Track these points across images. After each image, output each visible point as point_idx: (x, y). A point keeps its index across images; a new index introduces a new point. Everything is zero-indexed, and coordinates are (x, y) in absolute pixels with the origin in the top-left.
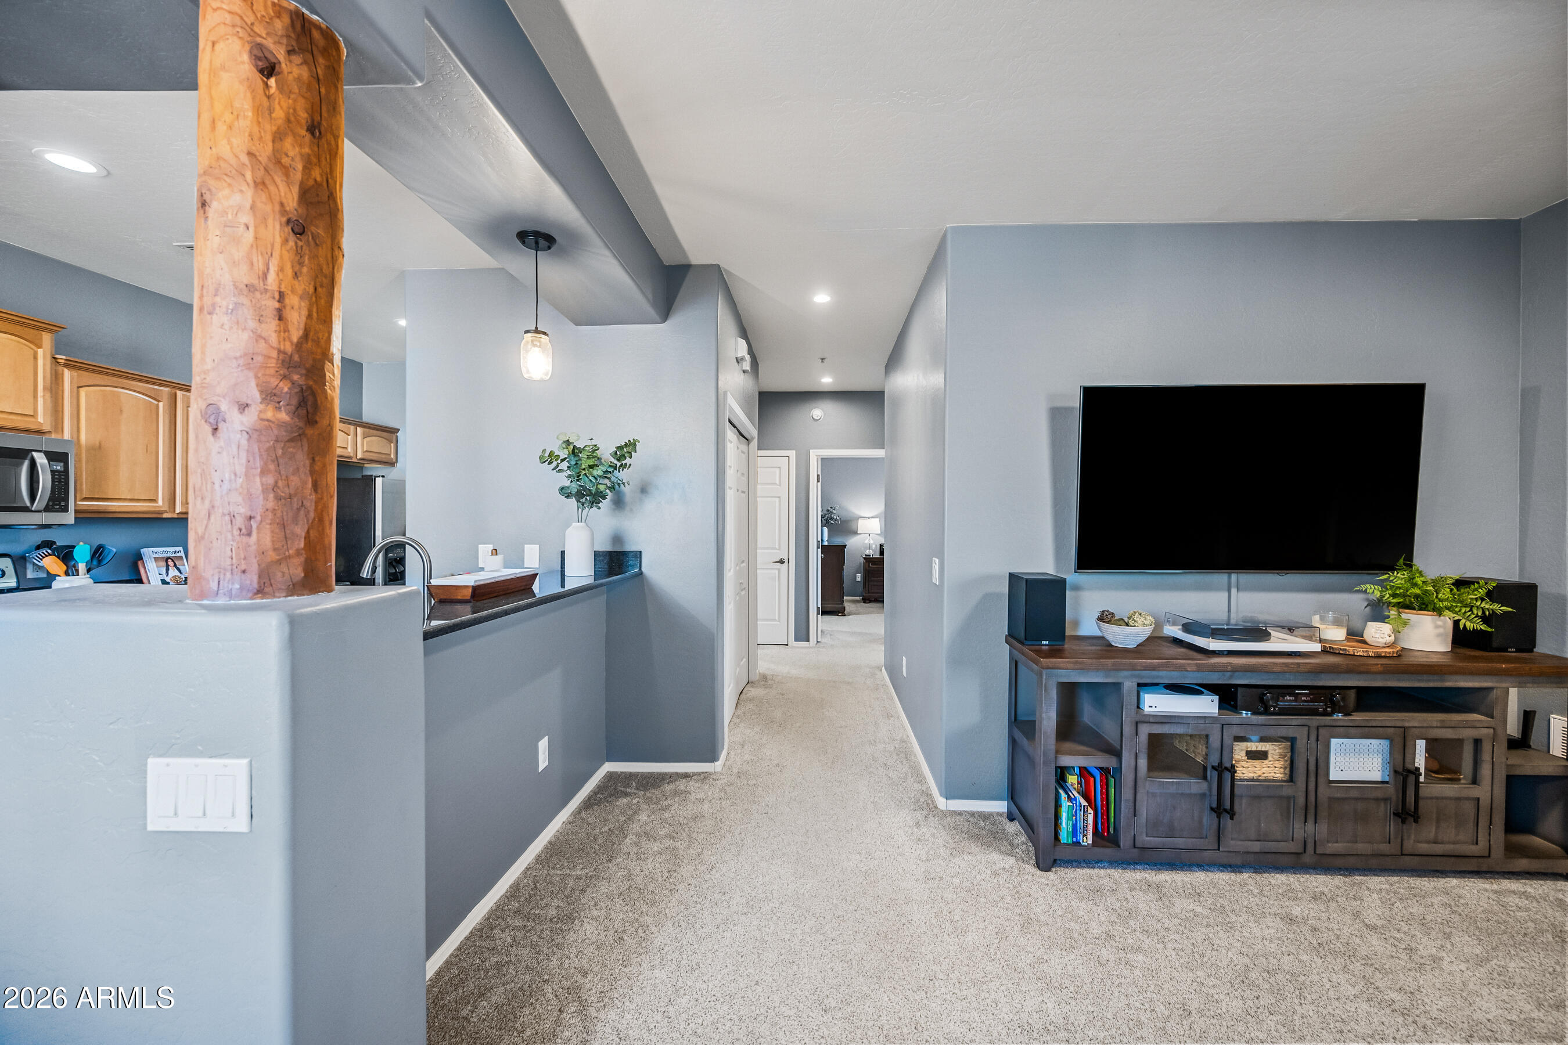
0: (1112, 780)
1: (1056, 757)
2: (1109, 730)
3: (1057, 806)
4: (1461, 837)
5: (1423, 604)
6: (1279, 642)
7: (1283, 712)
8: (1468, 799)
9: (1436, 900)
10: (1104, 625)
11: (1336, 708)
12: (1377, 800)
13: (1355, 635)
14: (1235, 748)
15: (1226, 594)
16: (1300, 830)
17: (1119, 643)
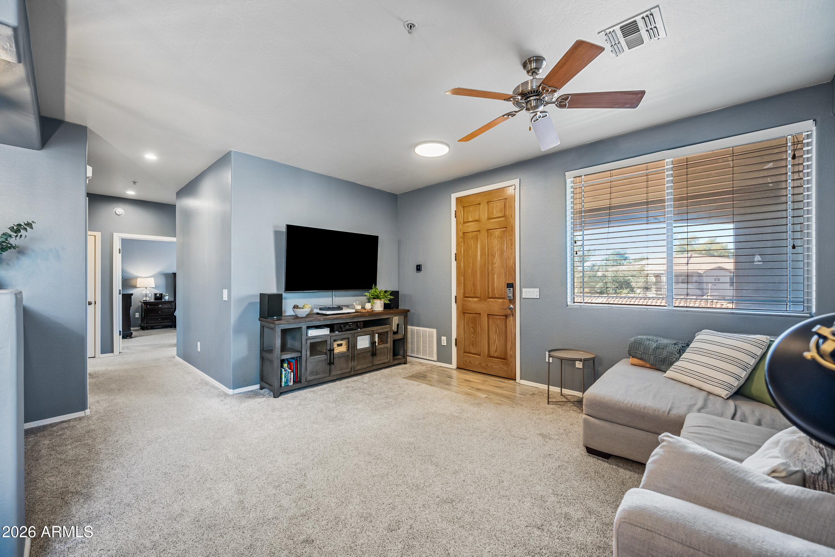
0: (299, 362)
1: (281, 356)
2: (297, 345)
3: (281, 374)
4: (385, 358)
5: (377, 297)
6: (345, 311)
7: (346, 330)
8: (386, 347)
9: (379, 375)
10: (295, 309)
11: (358, 327)
12: (368, 352)
13: (363, 308)
14: (334, 344)
15: (332, 298)
16: (351, 364)
17: (300, 315)
